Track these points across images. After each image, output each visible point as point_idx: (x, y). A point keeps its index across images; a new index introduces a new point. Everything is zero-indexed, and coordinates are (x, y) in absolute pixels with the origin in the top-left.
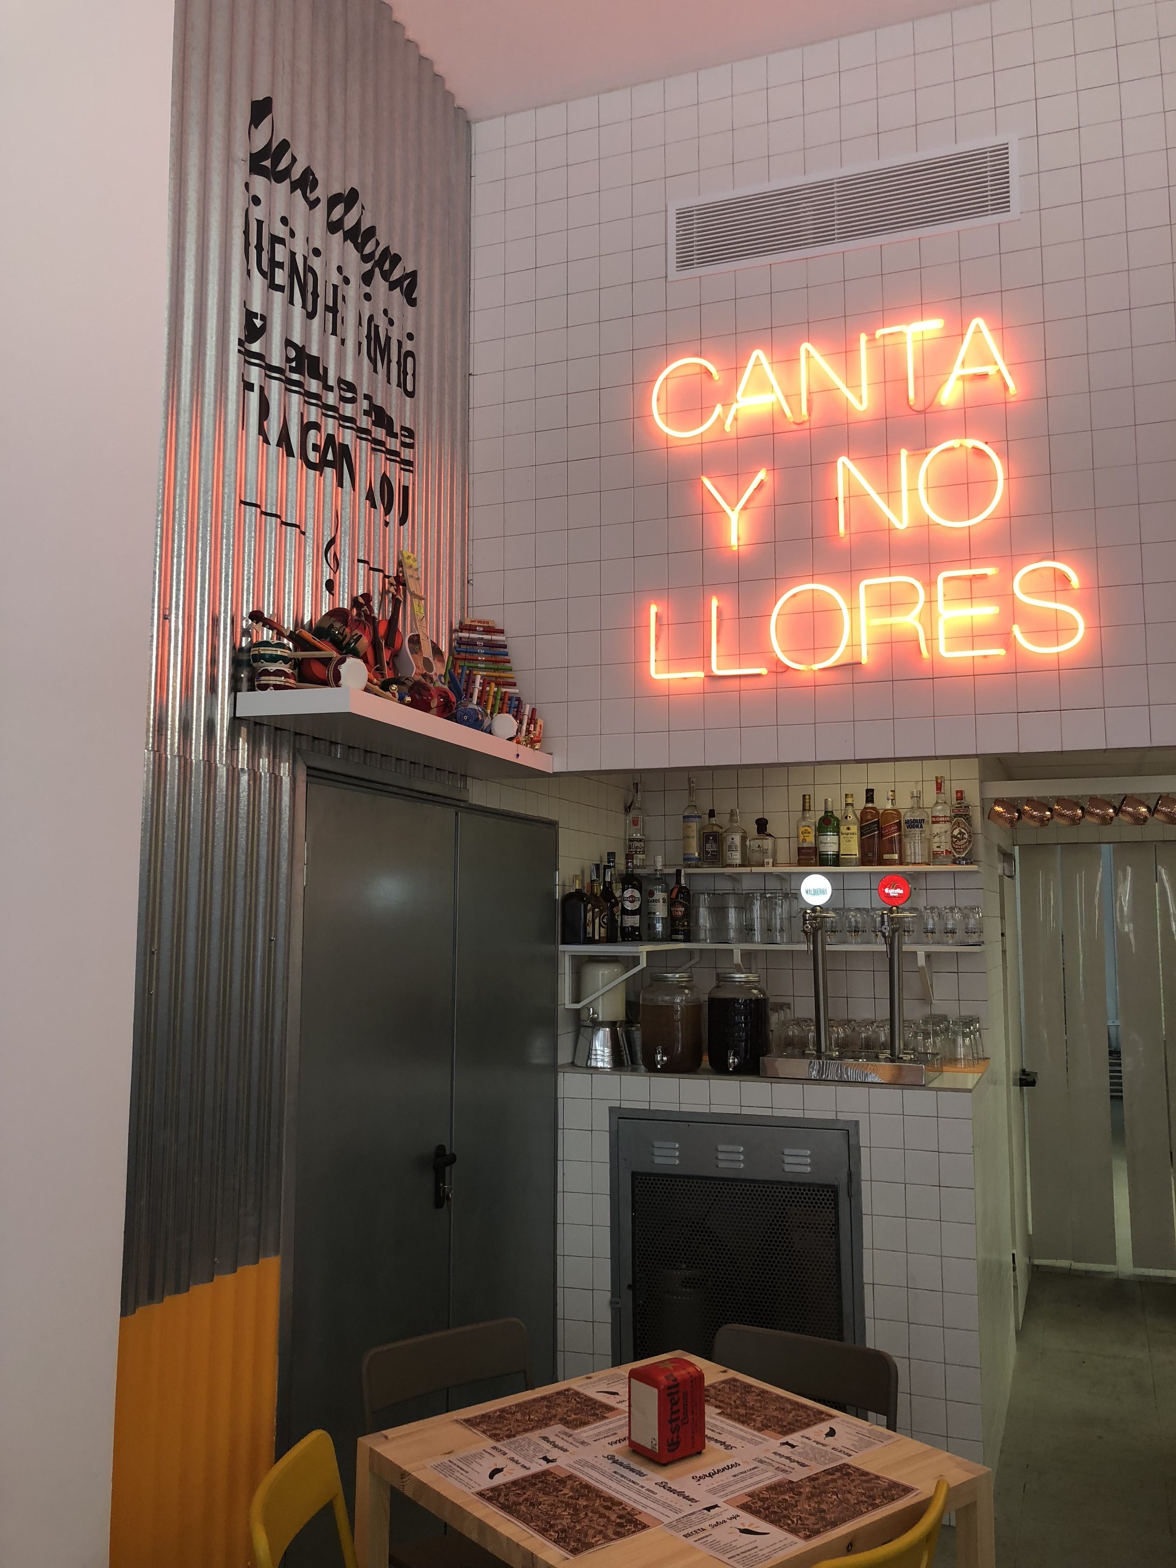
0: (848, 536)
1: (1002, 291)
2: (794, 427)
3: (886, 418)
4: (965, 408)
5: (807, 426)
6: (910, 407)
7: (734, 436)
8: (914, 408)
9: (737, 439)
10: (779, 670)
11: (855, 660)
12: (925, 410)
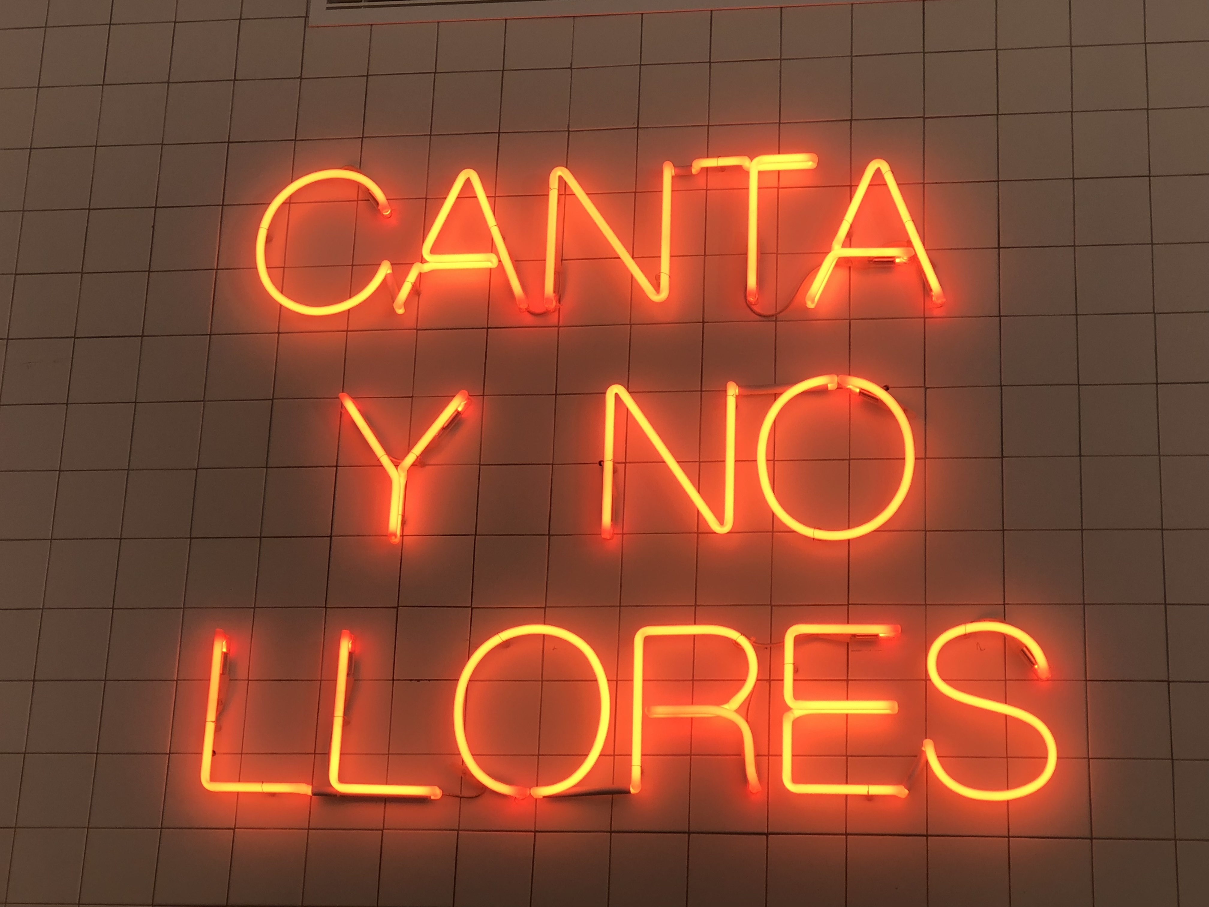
0: (617, 539)
1: (924, 118)
2: (529, 320)
3: (703, 322)
4: (850, 320)
5: (553, 319)
6: (749, 306)
7: (412, 324)
8: (756, 308)
9: (417, 330)
10: (465, 793)
11: (617, 786)
12: (775, 315)
